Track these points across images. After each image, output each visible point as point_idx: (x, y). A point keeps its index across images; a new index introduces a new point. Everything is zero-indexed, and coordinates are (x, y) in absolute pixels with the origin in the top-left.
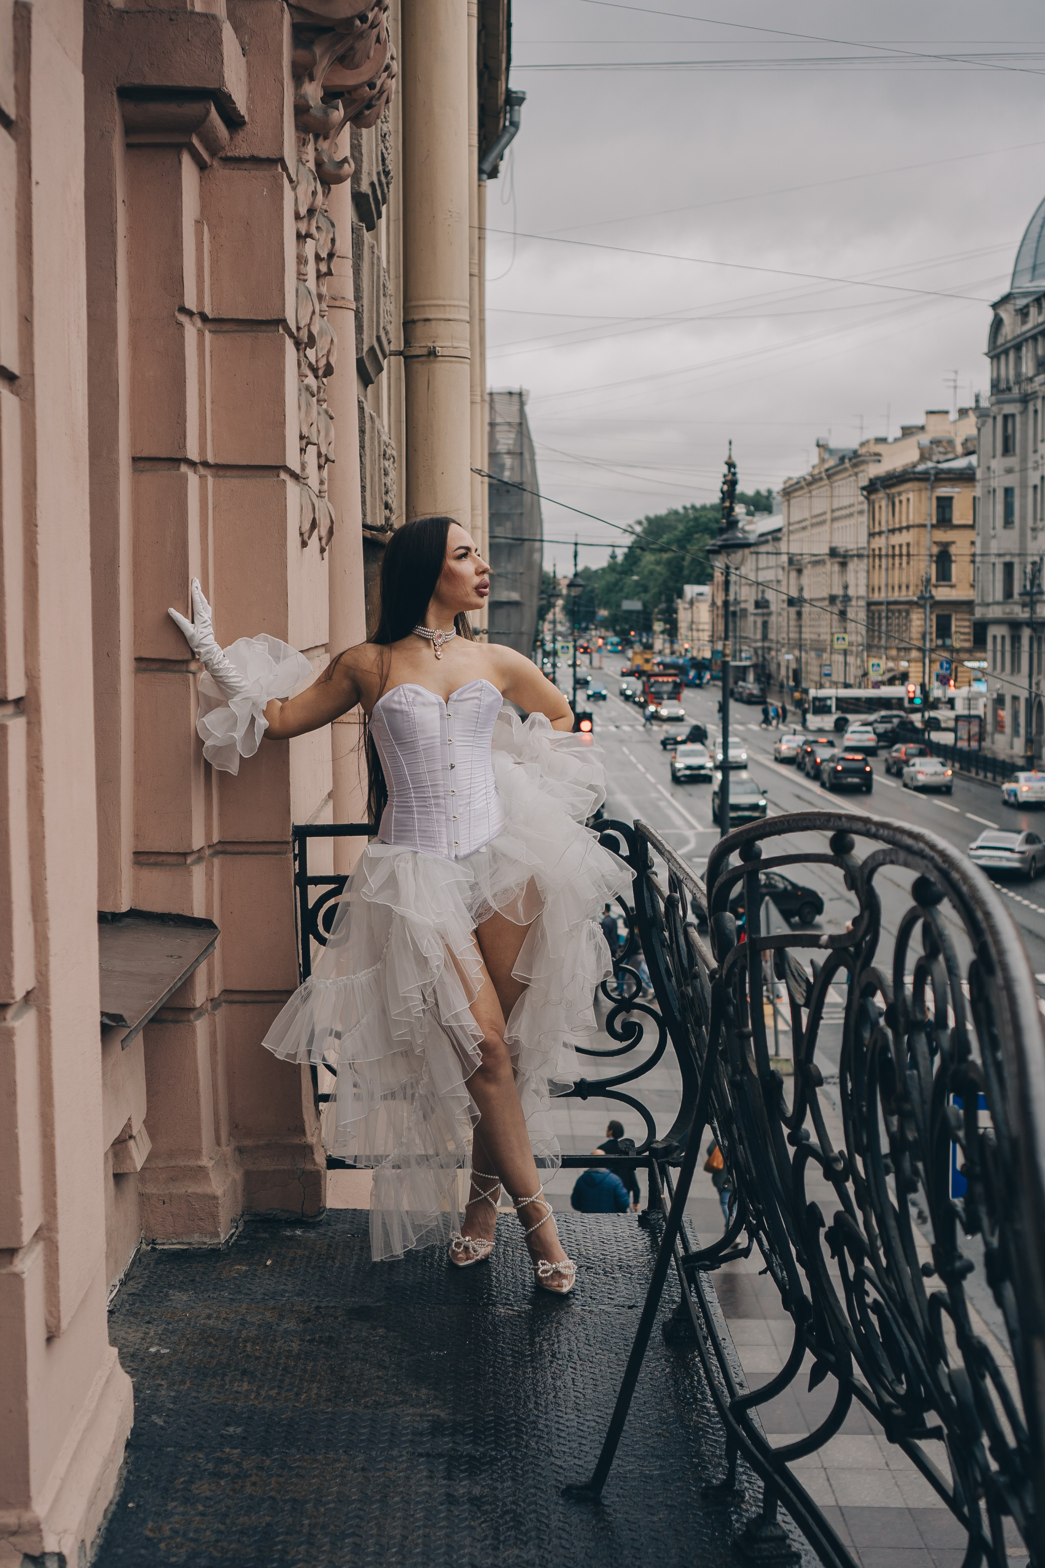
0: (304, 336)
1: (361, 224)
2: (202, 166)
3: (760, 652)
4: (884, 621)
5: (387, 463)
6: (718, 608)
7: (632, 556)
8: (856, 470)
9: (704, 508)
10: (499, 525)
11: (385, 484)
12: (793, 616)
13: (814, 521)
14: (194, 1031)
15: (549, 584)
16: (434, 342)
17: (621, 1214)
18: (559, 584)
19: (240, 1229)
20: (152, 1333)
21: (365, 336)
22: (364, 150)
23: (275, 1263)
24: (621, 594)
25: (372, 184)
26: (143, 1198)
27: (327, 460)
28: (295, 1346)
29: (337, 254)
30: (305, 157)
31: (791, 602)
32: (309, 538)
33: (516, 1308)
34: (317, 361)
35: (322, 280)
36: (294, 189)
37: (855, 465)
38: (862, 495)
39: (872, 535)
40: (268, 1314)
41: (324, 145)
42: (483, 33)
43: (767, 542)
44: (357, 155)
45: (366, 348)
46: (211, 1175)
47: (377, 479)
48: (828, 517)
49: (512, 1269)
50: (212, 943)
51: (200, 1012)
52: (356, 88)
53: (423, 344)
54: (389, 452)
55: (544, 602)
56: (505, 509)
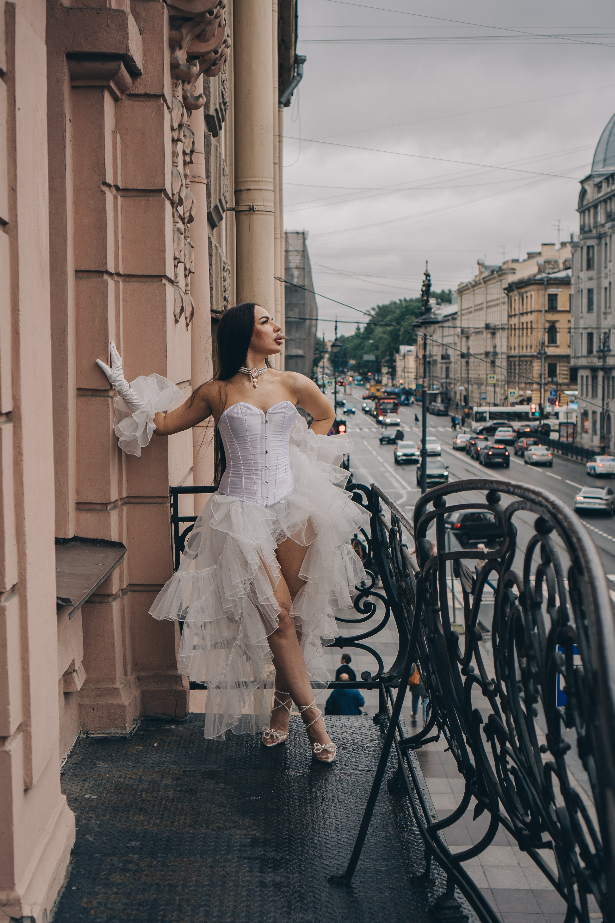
0: (176, 199)
1: (209, 133)
2: (116, 99)
3: (444, 385)
4: (517, 367)
5: (225, 274)
6: (420, 359)
7: (369, 329)
8: (501, 278)
9: (411, 300)
10: (291, 311)
11: (224, 286)
12: (464, 364)
13: (476, 308)
14: (111, 608)
15: (320, 345)
16: (253, 203)
17: (363, 716)
18: (326, 345)
19: (139, 725)
20: (86, 787)
21: (212, 199)
22: (212, 90)
23: (159, 745)
24: (363, 351)
25: (216, 110)
26: (81, 707)
27: (190, 272)
28: (171, 794)
29: (196, 151)
30: (176, 94)
31: (463, 356)
32: (179, 318)
33: (301, 772)
34: (184, 214)
35: (187, 166)
36: (170, 112)
37: (500, 276)
38: (504, 293)
39: (510, 316)
40: (155, 775)
41: (188, 87)
42: (281, 22)
43: (448, 320)
44: (207, 93)
45: (212, 206)
46: (121, 693)
47: (219, 283)
48: (484, 305)
49: (299, 748)
50: (122, 556)
51: (115, 597)
52: (207, 53)
53: (246, 204)
54: (226, 267)
55: (317, 356)
56: (294, 301)
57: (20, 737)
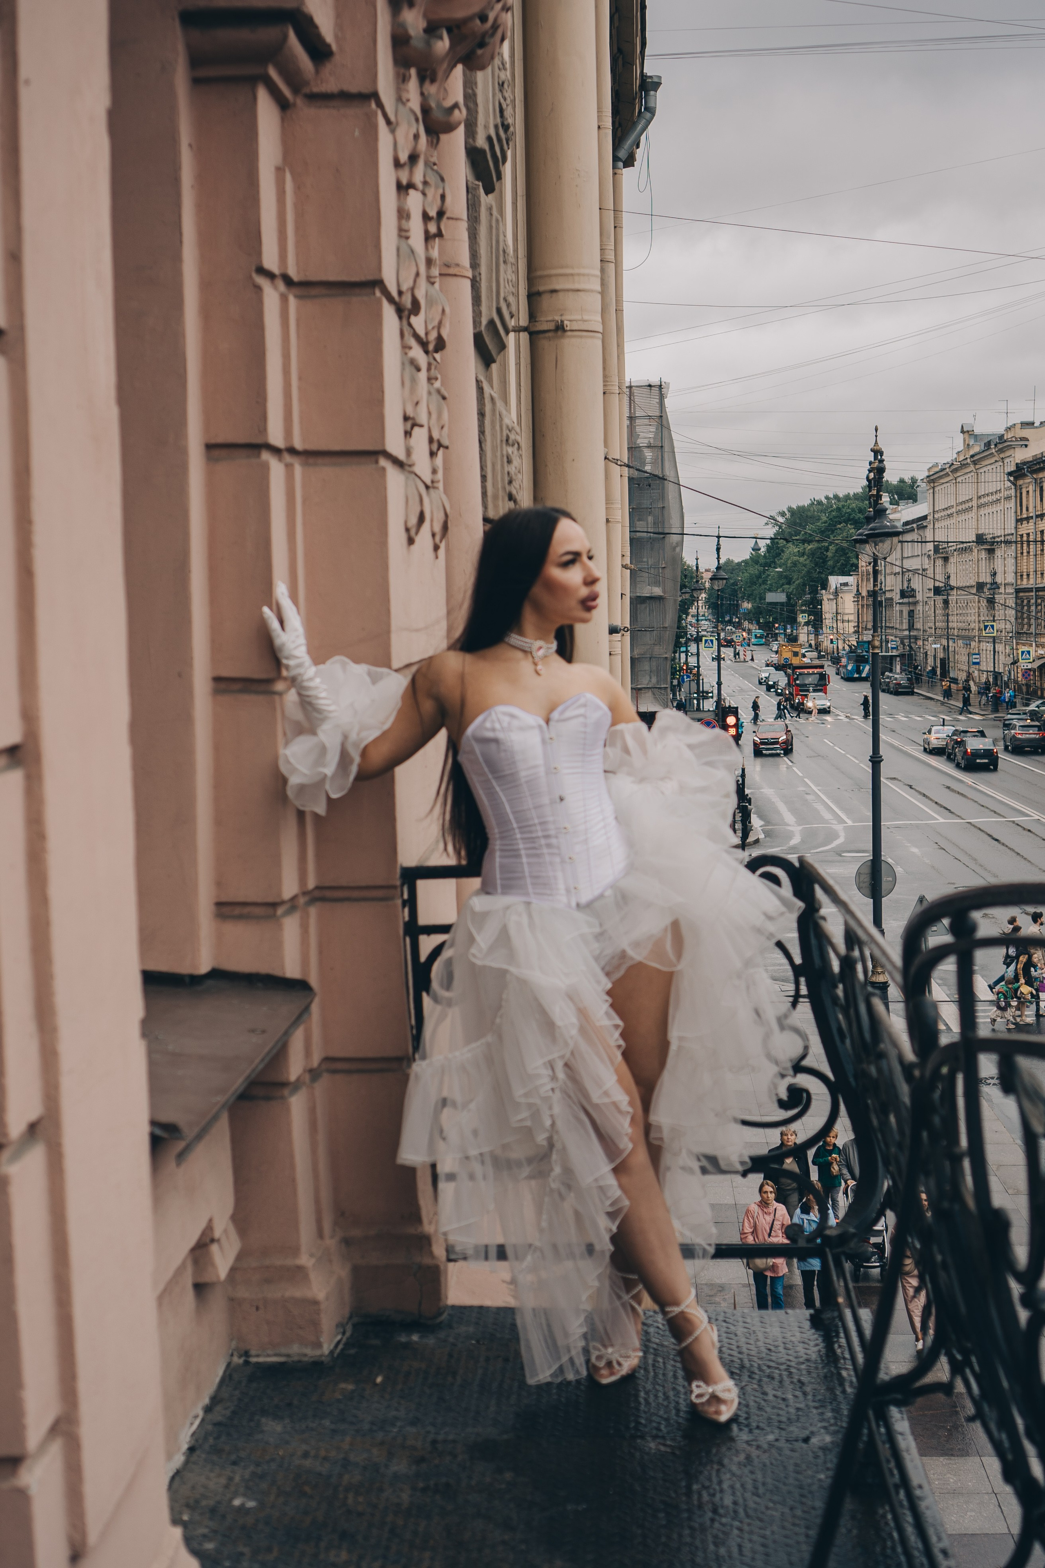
0: (407, 301)
1: (477, 183)
2: (283, 105)
3: (906, 642)
4: (1033, 608)
5: (510, 450)
6: (863, 597)
7: (775, 549)
8: (1002, 456)
9: (847, 497)
10: (639, 520)
11: (508, 473)
12: (940, 605)
13: (960, 508)
14: (288, 1110)
15: (692, 578)
16: (561, 315)
17: (789, 1311)
18: (702, 578)
19: (348, 1334)
20: (237, 1479)
21: (484, 308)
22: (480, 100)
23: (386, 1379)
24: (763, 587)
25: (489, 139)
26: (234, 1303)
27: (440, 445)
28: (405, 1497)
29: (448, 215)
30: (405, 96)
31: (937, 591)
32: (417, 533)
33: (669, 1443)
34: (427, 334)
35: (431, 242)
36: (393, 131)
37: (1001, 451)
38: (1009, 480)
39: (1019, 521)
40: (375, 1451)
41: (431, 89)
43: (912, 530)
44: (471, 105)
45: (484, 321)
46: (313, 1276)
47: (499, 467)
48: (974, 503)
49: (663, 1386)
50: (307, 1009)
51: (296, 1086)
52: (466, 21)
53: (550, 318)
54: (512, 437)
55: (687, 596)
56: (646, 503)
57: (56, 1449)
